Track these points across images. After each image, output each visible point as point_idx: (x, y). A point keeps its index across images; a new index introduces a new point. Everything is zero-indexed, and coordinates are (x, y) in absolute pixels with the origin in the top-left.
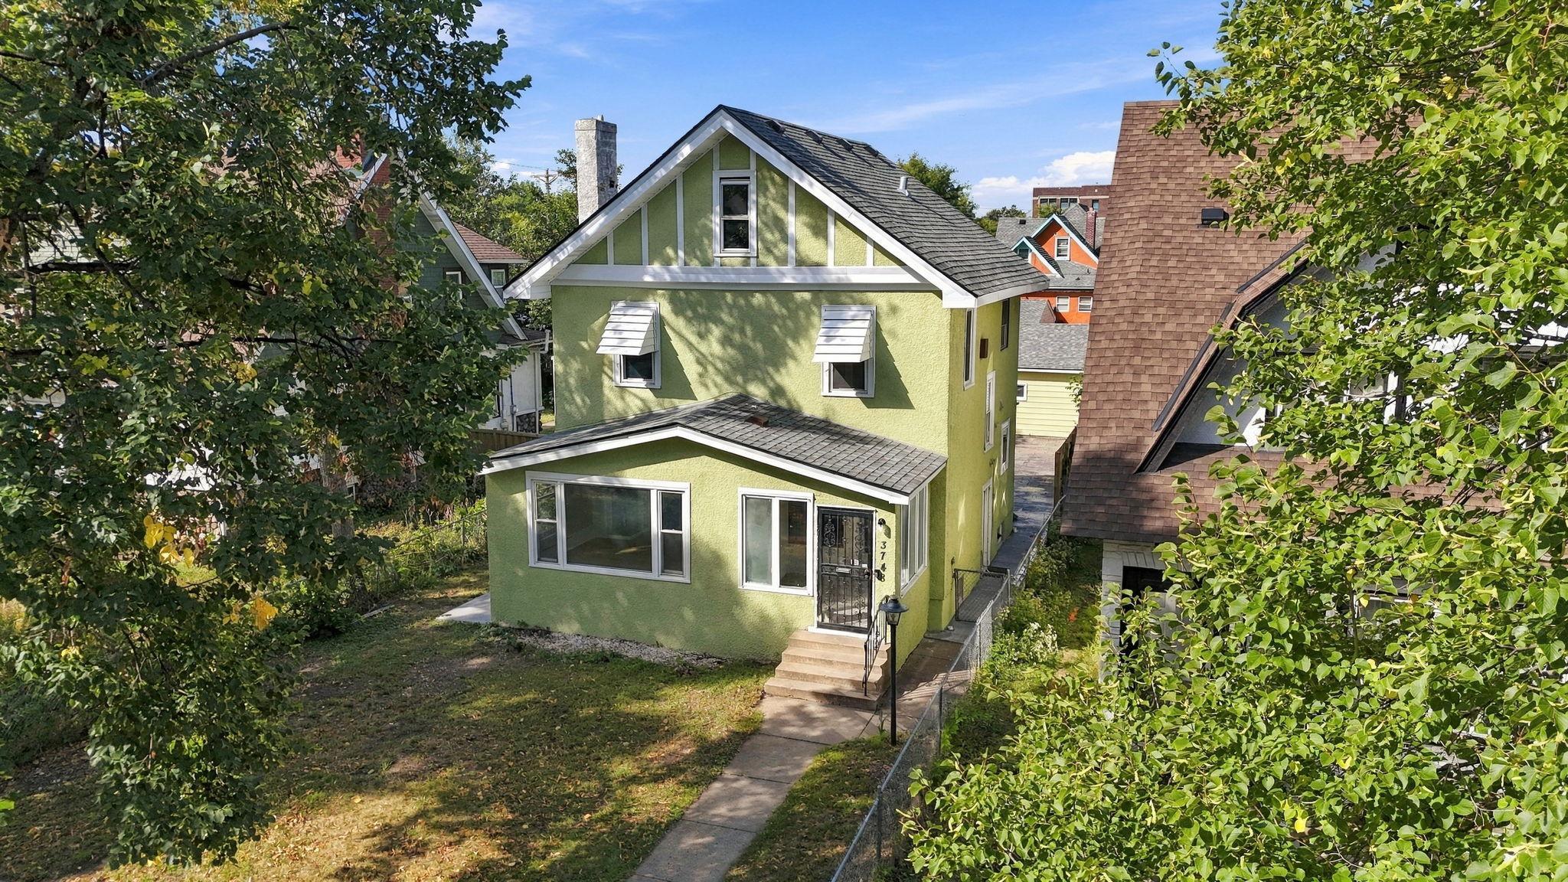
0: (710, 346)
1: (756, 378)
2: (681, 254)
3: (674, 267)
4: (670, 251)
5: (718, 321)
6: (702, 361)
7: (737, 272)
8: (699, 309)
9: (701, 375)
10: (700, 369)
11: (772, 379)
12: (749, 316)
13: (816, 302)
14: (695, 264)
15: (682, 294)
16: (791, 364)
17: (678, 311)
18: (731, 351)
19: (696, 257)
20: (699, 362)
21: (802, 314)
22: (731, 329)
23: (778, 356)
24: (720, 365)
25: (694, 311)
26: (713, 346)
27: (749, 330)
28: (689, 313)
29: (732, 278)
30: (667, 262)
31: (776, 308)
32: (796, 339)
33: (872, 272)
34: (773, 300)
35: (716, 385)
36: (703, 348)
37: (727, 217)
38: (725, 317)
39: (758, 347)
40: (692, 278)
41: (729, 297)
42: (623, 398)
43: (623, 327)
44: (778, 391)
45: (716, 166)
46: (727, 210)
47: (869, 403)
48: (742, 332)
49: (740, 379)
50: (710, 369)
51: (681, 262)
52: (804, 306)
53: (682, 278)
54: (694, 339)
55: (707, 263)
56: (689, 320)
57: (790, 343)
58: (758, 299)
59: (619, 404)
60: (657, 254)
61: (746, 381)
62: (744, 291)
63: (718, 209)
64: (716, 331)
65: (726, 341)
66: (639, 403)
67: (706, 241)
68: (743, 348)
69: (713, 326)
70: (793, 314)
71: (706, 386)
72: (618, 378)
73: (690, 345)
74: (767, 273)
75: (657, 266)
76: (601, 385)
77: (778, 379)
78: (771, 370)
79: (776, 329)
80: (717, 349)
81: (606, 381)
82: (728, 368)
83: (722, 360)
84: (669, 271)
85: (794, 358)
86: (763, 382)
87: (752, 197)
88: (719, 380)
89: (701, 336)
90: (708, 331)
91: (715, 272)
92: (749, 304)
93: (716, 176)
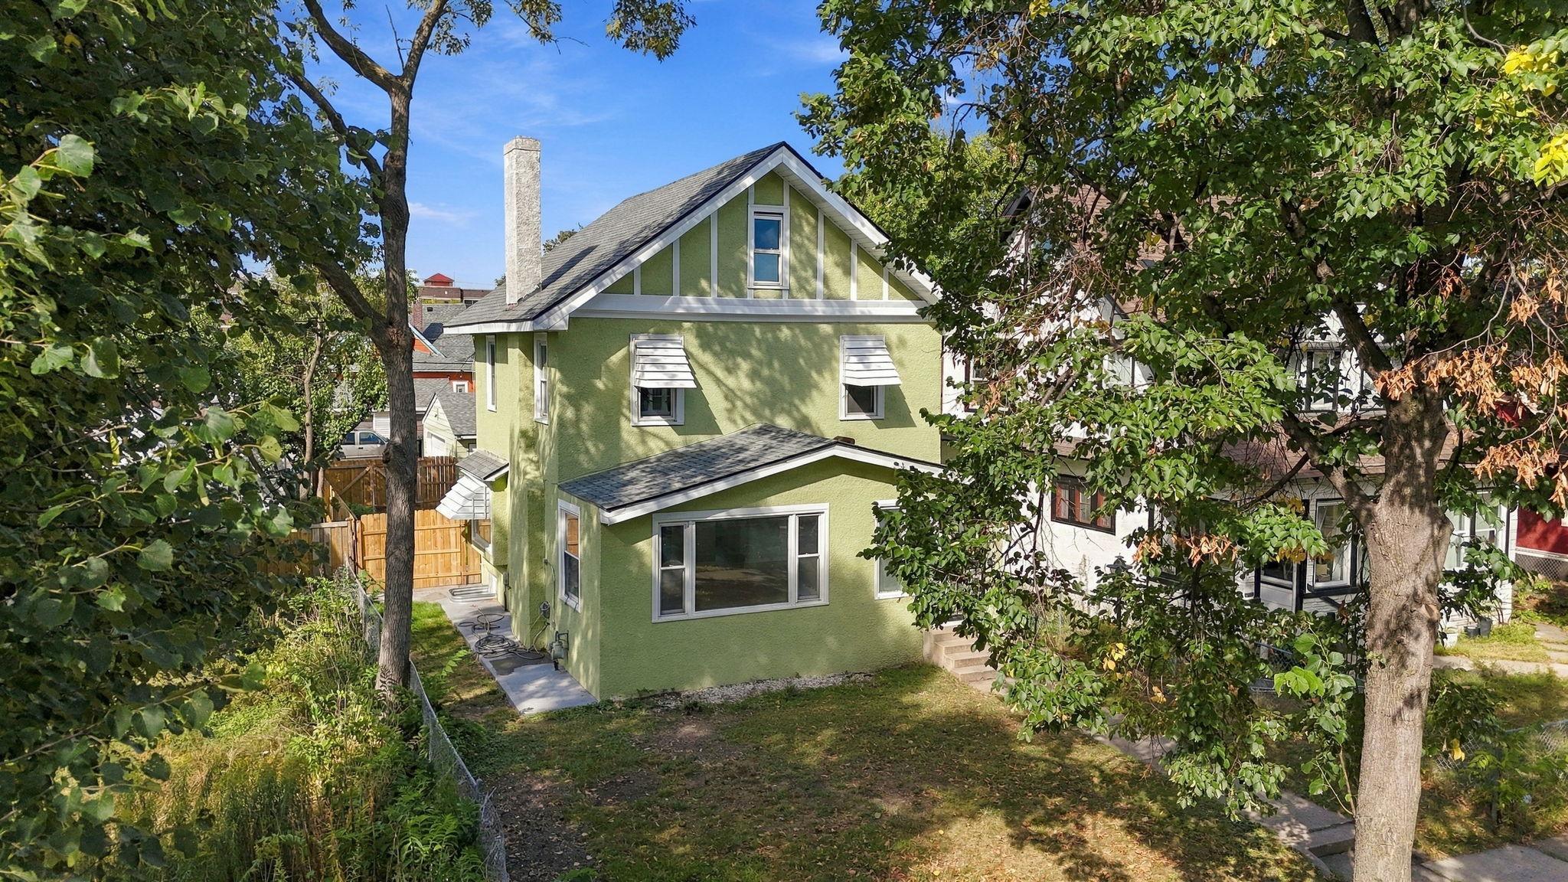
0: (738, 381)
1: (783, 410)
2: (715, 286)
3: (709, 299)
4: (704, 284)
5: (747, 356)
6: (730, 395)
7: (770, 304)
8: (728, 344)
9: (729, 411)
10: (727, 405)
11: (798, 410)
12: (774, 350)
13: (838, 334)
14: (731, 297)
15: (710, 329)
16: (814, 393)
17: (705, 346)
18: (758, 384)
19: (730, 289)
20: (726, 397)
21: (826, 347)
22: (760, 363)
23: (804, 387)
24: (748, 400)
25: (723, 345)
26: (742, 380)
28: (717, 348)
29: (767, 311)
30: (701, 293)
31: (803, 342)
32: (820, 372)
33: (886, 305)
34: (797, 331)
35: (743, 418)
36: (731, 382)
37: (760, 251)
38: (755, 352)
39: (786, 381)
40: (727, 310)
41: (757, 331)
42: (644, 442)
43: (663, 360)
44: (804, 422)
45: (751, 201)
46: (759, 244)
47: (881, 424)
48: (771, 367)
49: (767, 412)
51: (714, 295)
52: (826, 338)
53: (716, 308)
54: (720, 373)
55: (740, 294)
56: (715, 354)
57: (814, 375)
58: (785, 333)
59: (640, 450)
60: (690, 286)
61: (773, 415)
62: (771, 322)
63: (752, 242)
64: (745, 365)
65: (754, 375)
66: (662, 445)
67: (743, 276)
68: (770, 382)
69: (739, 360)
70: (817, 347)
71: (734, 422)
72: (635, 419)
73: (718, 381)
74: (801, 305)
75: (690, 299)
76: (618, 427)
77: (804, 409)
78: (797, 401)
79: (801, 361)
80: (746, 384)
81: (624, 423)
82: (756, 401)
83: (750, 394)
84: (703, 303)
85: (816, 386)
86: (789, 413)
87: (786, 233)
88: (749, 416)
89: (730, 371)
90: (737, 366)
91: (747, 304)
92: (777, 339)
93: (751, 210)
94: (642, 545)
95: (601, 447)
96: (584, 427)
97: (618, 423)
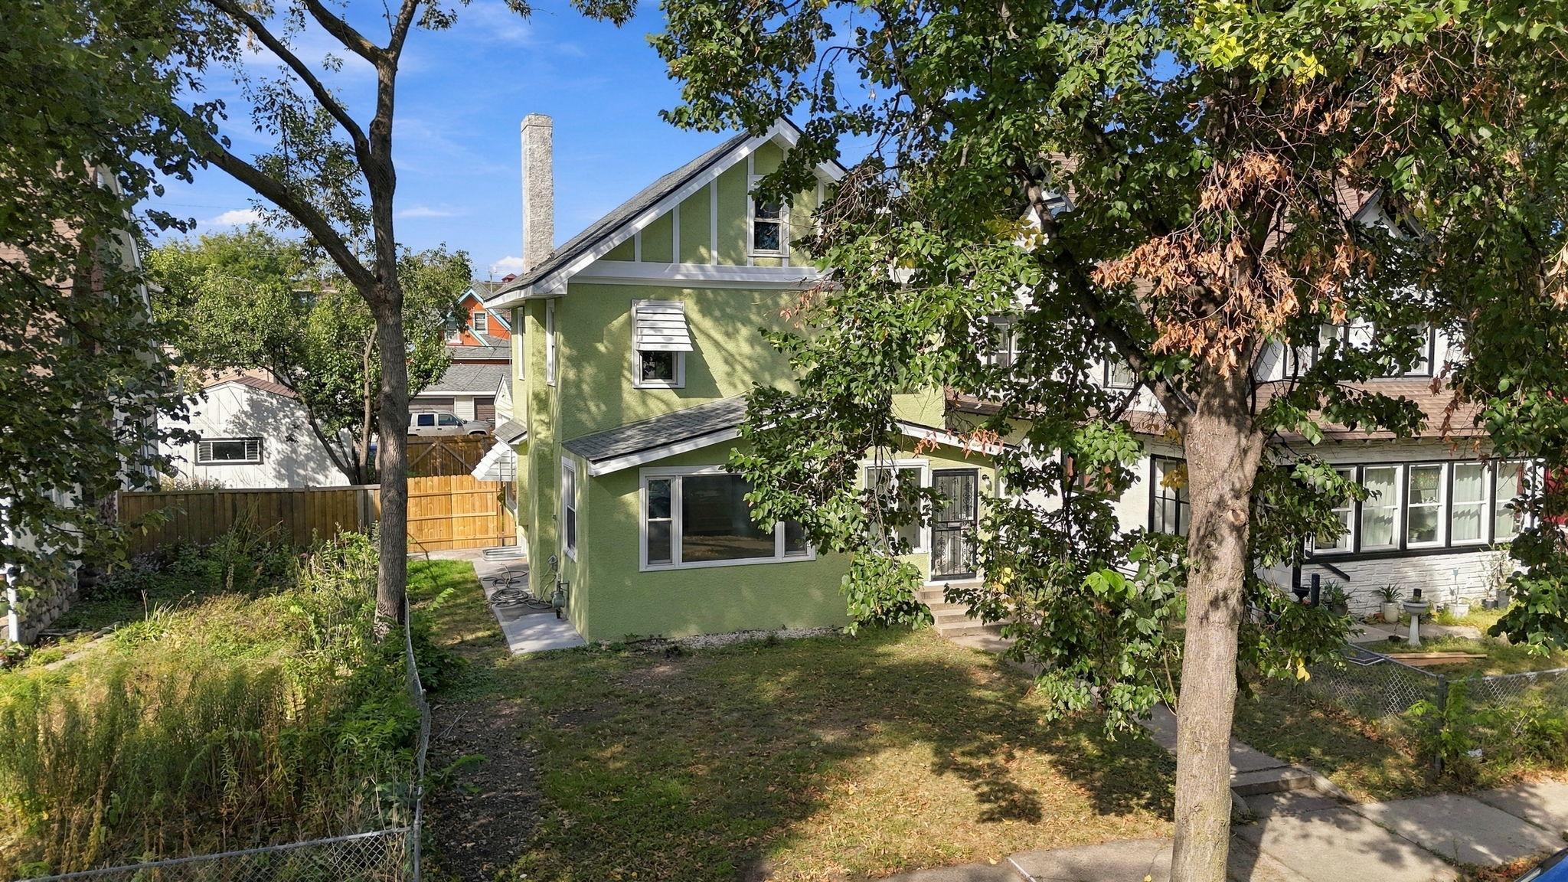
0: (738, 346)
1: (783, 375)
2: (715, 253)
3: (708, 266)
4: (703, 251)
5: (746, 322)
6: (729, 360)
7: (769, 272)
8: (728, 310)
9: (729, 374)
10: (727, 368)
14: (730, 264)
15: (710, 294)
17: (705, 311)
18: (758, 349)
19: (730, 257)
20: (726, 362)
24: (748, 364)
25: (723, 311)
26: (742, 345)
28: (717, 313)
29: (767, 278)
30: (701, 261)
35: (743, 382)
36: (730, 346)
37: (760, 220)
38: (753, 317)
40: (727, 277)
41: (758, 297)
42: (644, 403)
43: (661, 325)
45: (750, 169)
46: (759, 213)
49: (767, 377)
50: (739, 368)
51: (714, 261)
53: (716, 276)
54: (719, 337)
55: (739, 262)
56: (716, 320)
58: (785, 299)
59: (640, 410)
60: (688, 253)
61: (774, 378)
62: (773, 291)
63: (752, 211)
64: (745, 332)
65: (752, 341)
66: (663, 407)
67: (741, 243)
69: (739, 325)
71: (731, 383)
72: (637, 381)
73: (716, 344)
74: (800, 273)
75: (689, 266)
76: (620, 387)
80: (746, 349)
81: (625, 385)
82: (755, 365)
83: (750, 358)
84: (703, 269)
86: (789, 377)
88: (745, 377)
89: (728, 335)
90: (737, 331)
91: (747, 271)
92: (777, 306)
93: (751, 180)
94: (629, 497)
95: (603, 407)
96: (585, 387)
97: (620, 383)
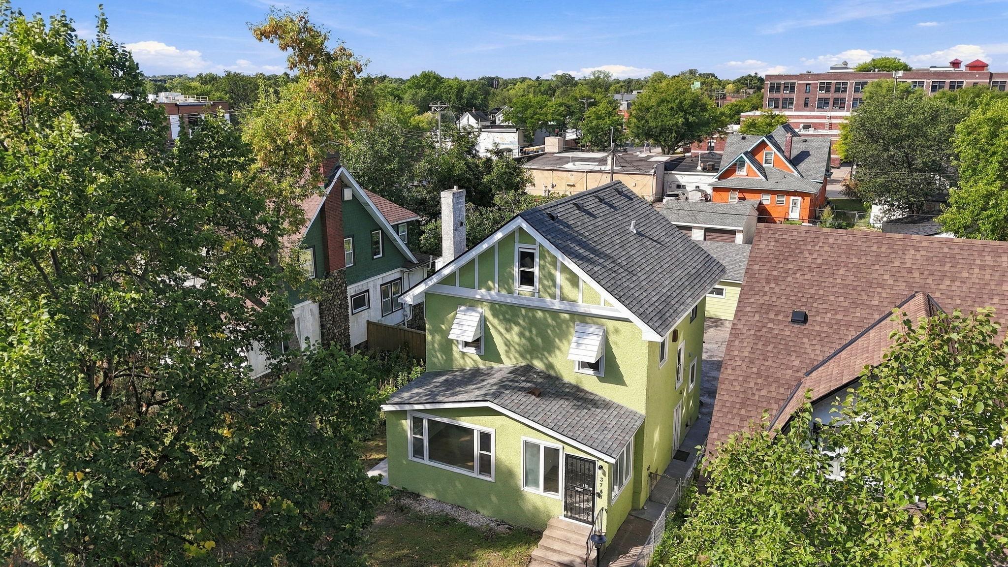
0: (512, 335)
1: (537, 357)
2: (497, 285)
3: (493, 292)
4: (490, 283)
5: (517, 324)
6: (508, 344)
7: (528, 299)
8: (507, 316)
9: (507, 352)
10: (506, 348)
11: (547, 359)
12: (533, 322)
13: (572, 320)
14: (504, 292)
15: (497, 306)
16: (557, 352)
17: (495, 315)
18: (524, 341)
19: (505, 289)
20: (506, 345)
21: (564, 326)
22: (524, 328)
23: (549, 347)
24: (517, 347)
25: (504, 316)
26: (514, 336)
27: (534, 331)
28: (501, 317)
29: (525, 302)
30: (489, 289)
31: (550, 320)
32: (561, 340)
33: (603, 309)
34: (548, 316)
35: (515, 358)
36: (508, 336)
37: (523, 269)
38: (521, 322)
39: (539, 340)
40: (503, 299)
41: (523, 311)
42: (464, 359)
44: (550, 366)
45: (517, 240)
46: (522, 265)
47: (601, 380)
48: (531, 331)
49: (528, 357)
50: (512, 349)
51: (496, 290)
52: (565, 321)
53: (497, 298)
54: (502, 330)
55: (511, 292)
56: (500, 320)
57: (557, 340)
58: (540, 314)
59: (461, 362)
60: (482, 284)
61: (532, 358)
62: (532, 309)
63: (517, 264)
64: (516, 329)
65: (521, 335)
66: (473, 363)
67: (511, 281)
68: (530, 340)
69: (513, 325)
70: (559, 325)
71: (509, 357)
72: (461, 346)
73: (501, 334)
74: (544, 302)
75: (483, 291)
76: (452, 349)
77: (550, 359)
78: (546, 353)
79: (549, 332)
80: (516, 339)
81: (455, 347)
82: (522, 349)
83: (518, 344)
84: (490, 294)
85: (559, 349)
86: (542, 360)
87: (537, 260)
88: (517, 355)
89: (508, 330)
90: (512, 328)
91: (514, 297)
92: (534, 316)
93: (517, 246)
95: (444, 357)
96: (436, 345)
97: (452, 347)
